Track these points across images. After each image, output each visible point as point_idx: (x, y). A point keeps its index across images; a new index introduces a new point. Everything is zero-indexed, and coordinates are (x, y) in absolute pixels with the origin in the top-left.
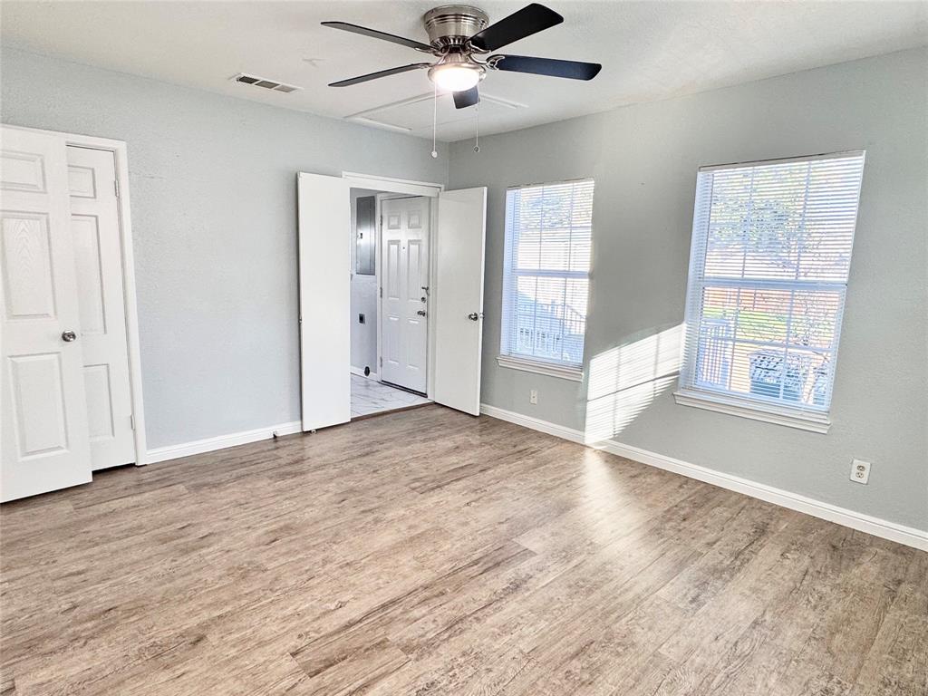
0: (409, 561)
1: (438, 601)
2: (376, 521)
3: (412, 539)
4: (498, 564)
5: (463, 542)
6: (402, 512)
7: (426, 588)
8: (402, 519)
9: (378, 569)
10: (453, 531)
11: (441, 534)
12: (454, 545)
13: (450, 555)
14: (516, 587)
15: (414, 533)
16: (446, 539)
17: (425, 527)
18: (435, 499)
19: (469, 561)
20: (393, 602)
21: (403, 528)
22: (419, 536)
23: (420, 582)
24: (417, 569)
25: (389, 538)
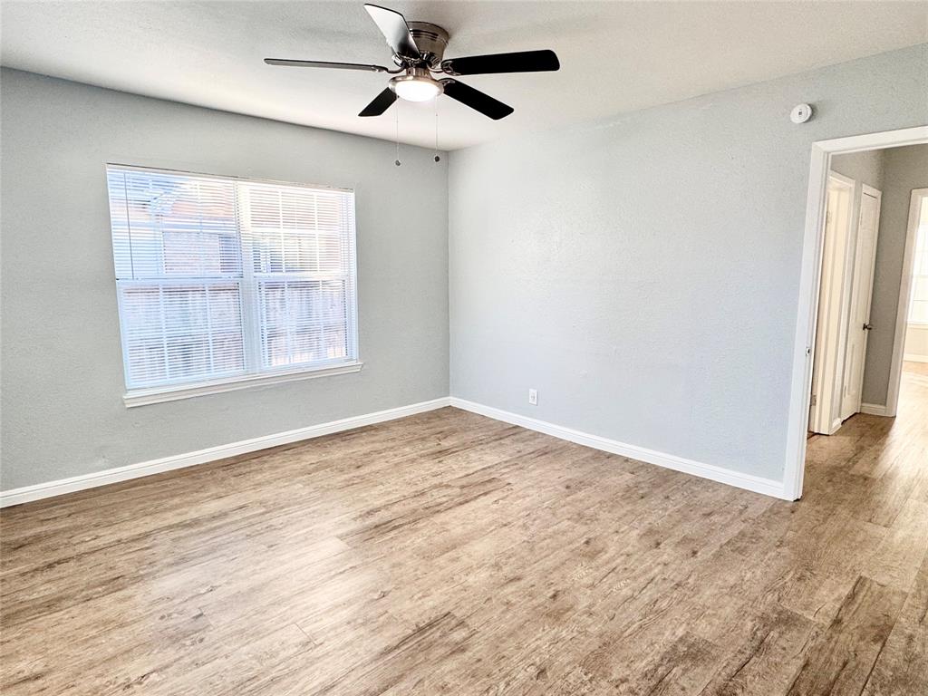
0: (454, 528)
1: (430, 504)
2: (497, 566)
3: (454, 547)
4: (376, 527)
5: (402, 545)
6: (471, 579)
7: (438, 511)
8: (468, 570)
9: (478, 522)
10: (411, 557)
11: (424, 553)
12: (412, 542)
13: (417, 533)
14: (370, 513)
15: (452, 554)
16: (420, 548)
17: (442, 561)
18: (429, 603)
19: (401, 529)
20: (461, 504)
21: (465, 559)
22: (448, 550)
23: (443, 514)
24: (446, 523)
25: (476, 548)
